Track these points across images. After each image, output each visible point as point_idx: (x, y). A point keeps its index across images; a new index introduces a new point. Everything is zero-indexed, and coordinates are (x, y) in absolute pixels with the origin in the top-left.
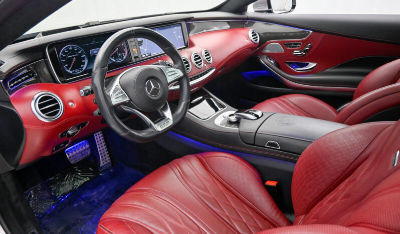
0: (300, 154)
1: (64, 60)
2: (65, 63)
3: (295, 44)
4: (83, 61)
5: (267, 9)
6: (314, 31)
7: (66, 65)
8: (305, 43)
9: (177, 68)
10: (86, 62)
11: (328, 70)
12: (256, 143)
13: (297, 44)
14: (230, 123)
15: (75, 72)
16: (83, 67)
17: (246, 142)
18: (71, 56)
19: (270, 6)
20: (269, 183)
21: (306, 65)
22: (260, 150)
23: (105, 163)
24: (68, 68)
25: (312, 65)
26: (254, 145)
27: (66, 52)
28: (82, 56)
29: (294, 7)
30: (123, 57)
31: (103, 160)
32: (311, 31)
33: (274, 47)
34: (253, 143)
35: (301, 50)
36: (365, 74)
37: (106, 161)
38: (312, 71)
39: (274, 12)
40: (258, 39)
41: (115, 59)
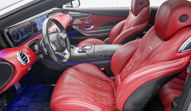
0: (112, 56)
1: (12, 36)
2: (13, 37)
3: (85, 20)
4: (19, 35)
5: (71, 6)
6: (92, 14)
7: (14, 38)
8: (89, 19)
9: (64, 33)
10: (20, 35)
11: (98, 28)
12: (95, 57)
13: (86, 19)
14: (80, 52)
15: (18, 41)
16: (20, 38)
17: (91, 57)
18: (14, 33)
19: (72, 5)
20: (102, 69)
21: (90, 27)
22: (96, 59)
23: (18, 87)
24: (15, 39)
25: (92, 27)
26: (94, 57)
27: (12, 31)
28: (18, 33)
29: (80, 5)
30: (32, 31)
31: (17, 86)
32: (91, 14)
33: (77, 21)
34: (93, 57)
35: (88, 21)
36: (112, 28)
37: (18, 86)
38: (93, 29)
39: (74, 7)
40: (72, 18)
41: (30, 33)
